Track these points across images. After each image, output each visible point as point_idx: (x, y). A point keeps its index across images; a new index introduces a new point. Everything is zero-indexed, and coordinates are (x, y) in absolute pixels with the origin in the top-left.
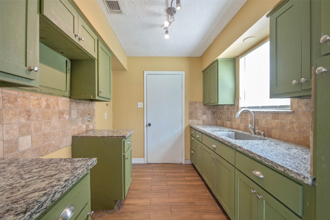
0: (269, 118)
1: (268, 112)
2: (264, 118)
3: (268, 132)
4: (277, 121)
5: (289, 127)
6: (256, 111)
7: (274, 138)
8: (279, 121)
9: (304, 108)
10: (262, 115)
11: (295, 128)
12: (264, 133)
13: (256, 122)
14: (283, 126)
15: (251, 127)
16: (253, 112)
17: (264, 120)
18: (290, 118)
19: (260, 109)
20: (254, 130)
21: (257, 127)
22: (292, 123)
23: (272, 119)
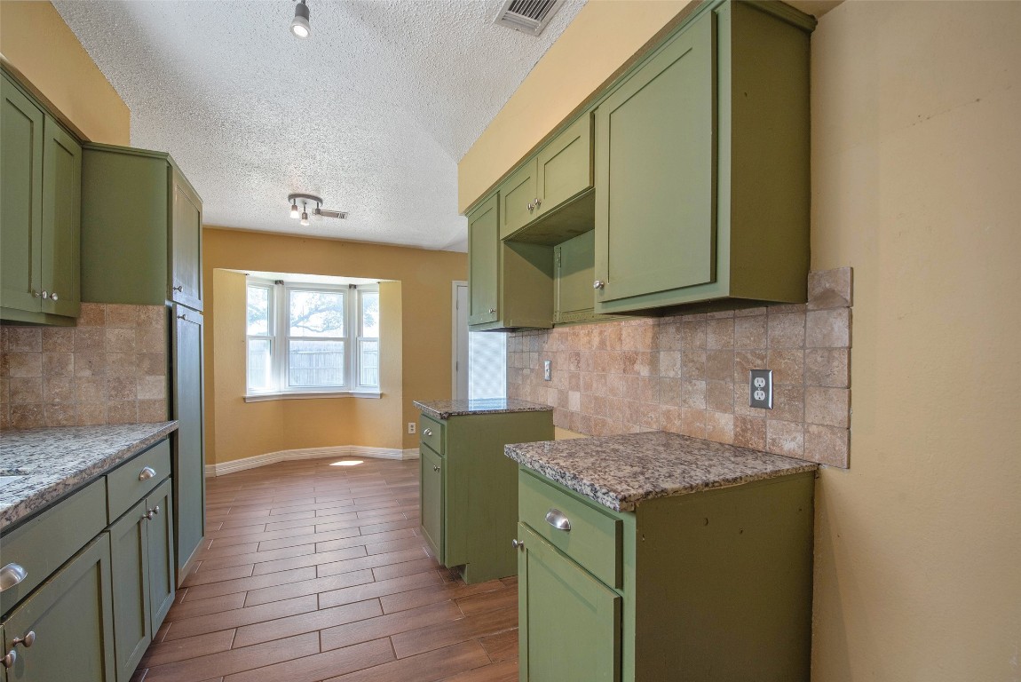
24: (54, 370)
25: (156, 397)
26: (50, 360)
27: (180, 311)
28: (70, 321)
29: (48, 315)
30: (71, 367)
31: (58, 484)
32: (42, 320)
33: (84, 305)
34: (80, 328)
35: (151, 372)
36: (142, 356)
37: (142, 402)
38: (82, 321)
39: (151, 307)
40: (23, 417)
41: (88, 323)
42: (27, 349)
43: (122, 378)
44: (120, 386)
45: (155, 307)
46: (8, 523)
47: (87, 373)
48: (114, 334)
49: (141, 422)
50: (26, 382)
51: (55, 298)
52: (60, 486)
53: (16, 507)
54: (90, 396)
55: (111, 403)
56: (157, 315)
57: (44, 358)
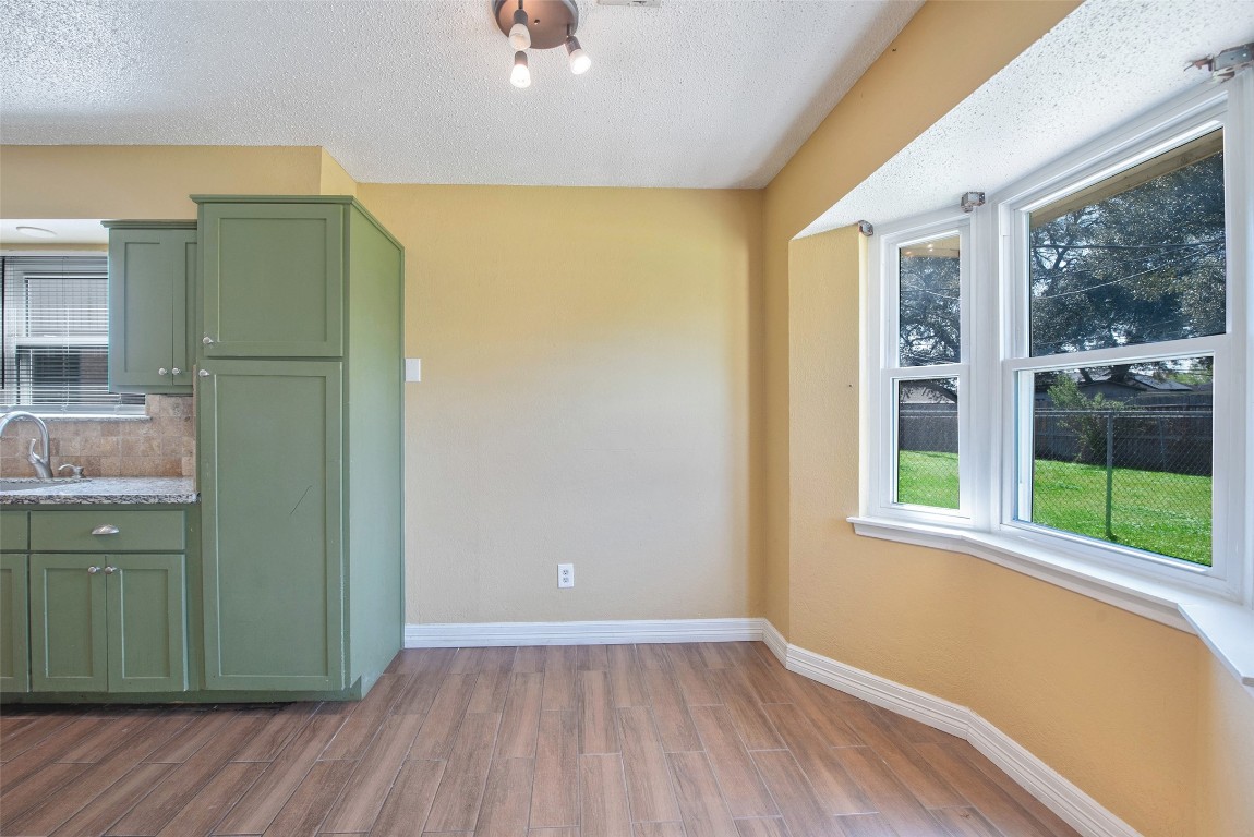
0: (94, 434)
1: (90, 420)
2: (77, 434)
3: (91, 465)
4: (115, 439)
5: (142, 448)
6: (52, 419)
7: (108, 476)
8: (120, 438)
9: (171, 411)
10: (72, 428)
11: (156, 448)
12: (82, 470)
13: (54, 447)
14: (129, 448)
15: (38, 460)
16: (45, 420)
17: (78, 439)
18: (144, 430)
19: (65, 413)
20: (48, 467)
21: (54, 460)
22: (149, 439)
23: (103, 435)
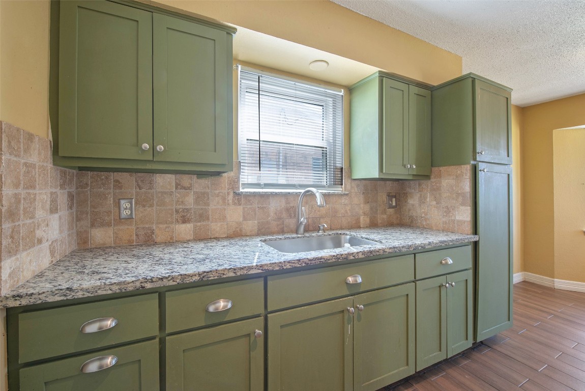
8: (330, 205)
13: (290, 212)
14: (335, 212)
17: (308, 207)
18: (343, 201)
22: (345, 206)
24: (422, 201)
25: (465, 219)
26: (421, 195)
27: (481, 166)
28: (427, 177)
29: (413, 175)
30: (428, 199)
31: (380, 250)
32: (411, 178)
33: (433, 169)
34: (433, 180)
35: (463, 204)
36: (458, 194)
37: (458, 221)
38: (432, 177)
39: (463, 166)
40: (412, 222)
41: (435, 177)
42: (413, 190)
43: (449, 206)
44: (448, 211)
45: (465, 166)
46: (354, 258)
47: (434, 203)
48: (446, 183)
49: (458, 233)
50: (413, 205)
51: (414, 167)
52: (381, 251)
53: (358, 253)
54: (435, 215)
55: (444, 220)
56: (467, 170)
57: (418, 195)
